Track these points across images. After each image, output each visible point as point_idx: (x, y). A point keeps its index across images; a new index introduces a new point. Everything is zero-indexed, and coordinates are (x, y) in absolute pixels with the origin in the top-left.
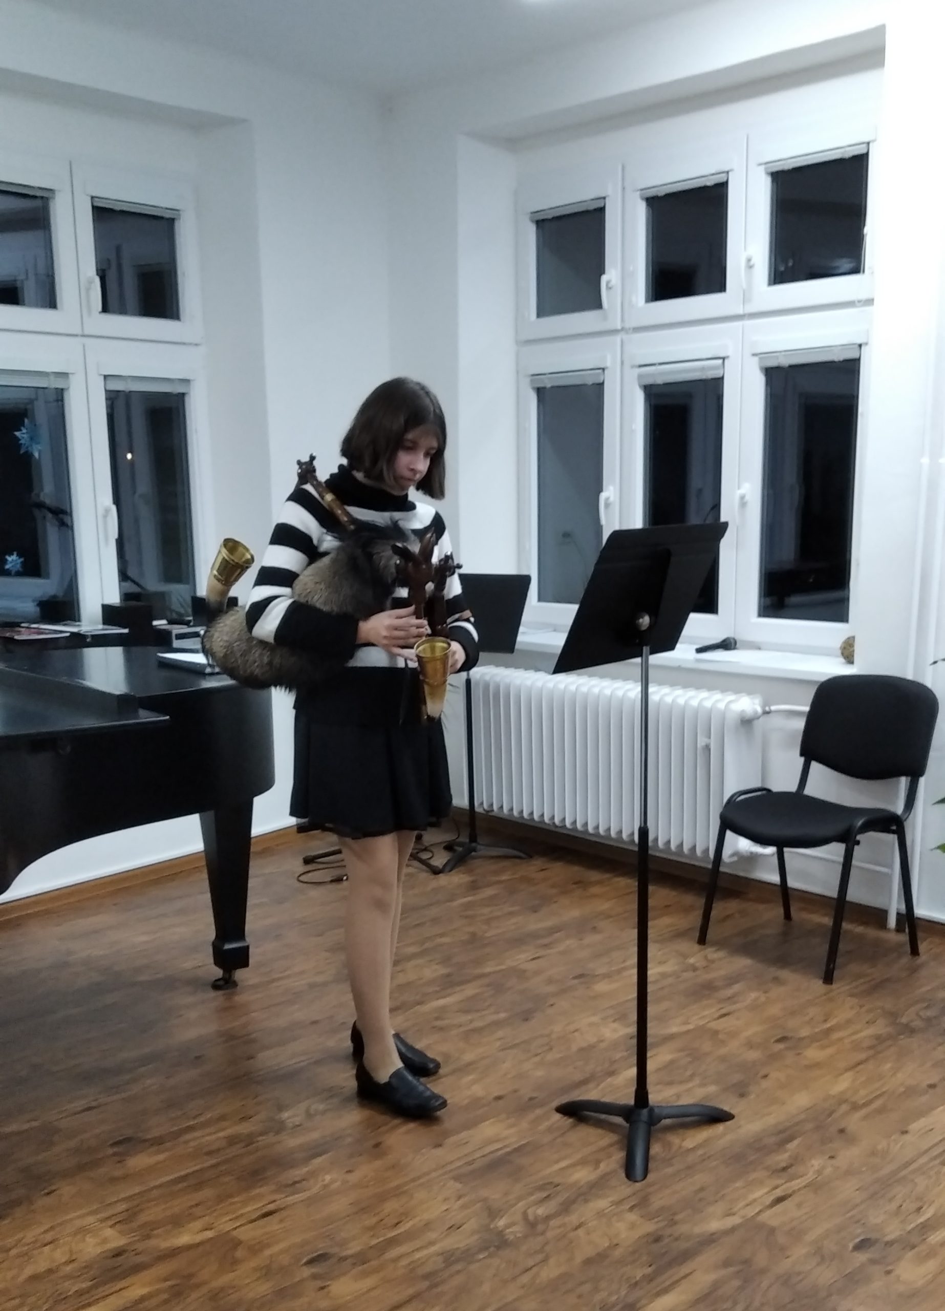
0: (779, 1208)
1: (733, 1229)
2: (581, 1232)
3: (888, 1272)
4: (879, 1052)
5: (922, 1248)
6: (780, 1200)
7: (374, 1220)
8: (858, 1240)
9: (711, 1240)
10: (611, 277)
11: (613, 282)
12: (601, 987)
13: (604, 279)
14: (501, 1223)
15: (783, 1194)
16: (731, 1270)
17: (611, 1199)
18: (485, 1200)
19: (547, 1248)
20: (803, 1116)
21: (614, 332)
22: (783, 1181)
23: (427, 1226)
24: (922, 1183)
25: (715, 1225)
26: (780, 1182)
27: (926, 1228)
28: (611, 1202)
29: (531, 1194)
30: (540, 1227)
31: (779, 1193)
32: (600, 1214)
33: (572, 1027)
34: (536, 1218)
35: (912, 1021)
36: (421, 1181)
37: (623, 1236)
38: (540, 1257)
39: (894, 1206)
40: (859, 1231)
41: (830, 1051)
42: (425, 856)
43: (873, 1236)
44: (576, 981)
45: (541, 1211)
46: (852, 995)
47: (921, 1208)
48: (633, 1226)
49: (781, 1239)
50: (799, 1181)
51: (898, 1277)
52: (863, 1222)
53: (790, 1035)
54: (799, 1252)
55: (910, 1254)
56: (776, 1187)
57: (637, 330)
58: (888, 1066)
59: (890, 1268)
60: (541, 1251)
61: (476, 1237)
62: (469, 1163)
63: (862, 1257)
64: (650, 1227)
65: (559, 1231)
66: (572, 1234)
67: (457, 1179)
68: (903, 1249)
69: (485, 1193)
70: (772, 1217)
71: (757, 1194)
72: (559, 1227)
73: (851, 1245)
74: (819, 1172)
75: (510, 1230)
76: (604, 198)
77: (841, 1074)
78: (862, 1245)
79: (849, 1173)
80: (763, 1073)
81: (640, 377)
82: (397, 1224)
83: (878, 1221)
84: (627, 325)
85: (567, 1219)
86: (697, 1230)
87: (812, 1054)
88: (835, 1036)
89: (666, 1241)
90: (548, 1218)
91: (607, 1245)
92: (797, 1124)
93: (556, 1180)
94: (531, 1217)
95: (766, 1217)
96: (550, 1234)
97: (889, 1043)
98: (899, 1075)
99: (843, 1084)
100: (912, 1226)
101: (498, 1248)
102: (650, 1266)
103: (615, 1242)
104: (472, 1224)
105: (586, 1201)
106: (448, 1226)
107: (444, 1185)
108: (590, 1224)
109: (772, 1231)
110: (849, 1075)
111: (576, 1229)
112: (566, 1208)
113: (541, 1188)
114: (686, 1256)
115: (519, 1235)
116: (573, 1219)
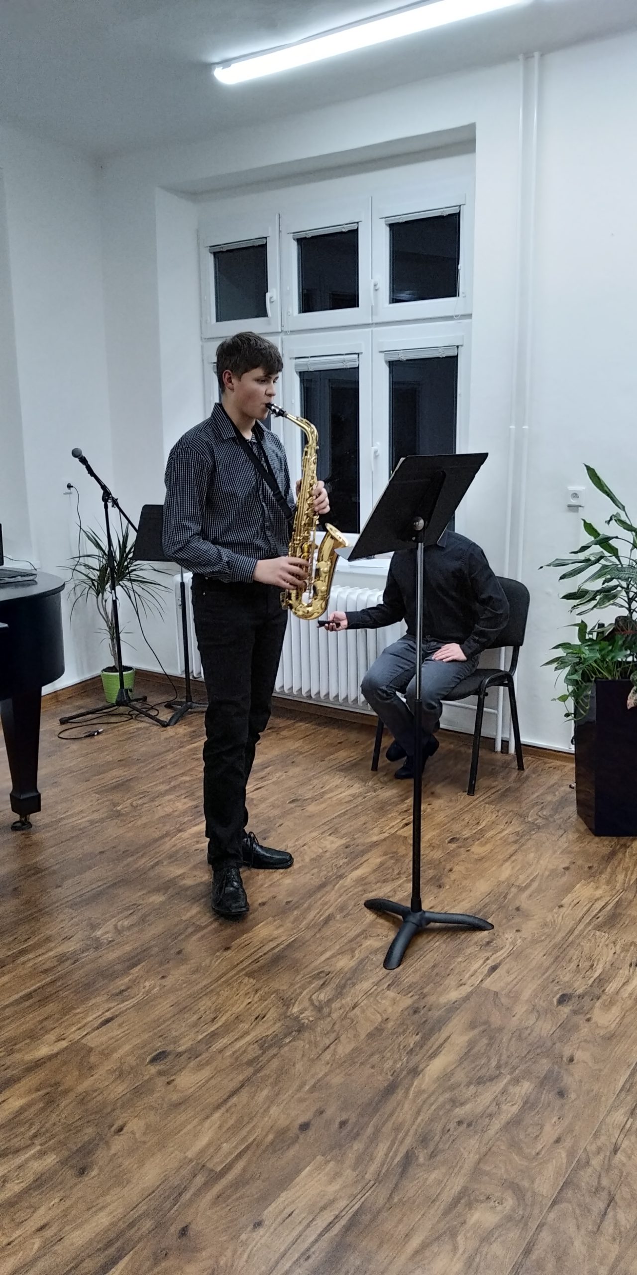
0: (495, 975)
1: (467, 998)
2: (357, 1011)
3: (588, 1020)
4: (523, 845)
5: (604, 997)
6: (494, 969)
7: (195, 1017)
8: (558, 996)
9: (453, 1008)
10: (272, 294)
11: (274, 298)
12: (312, 808)
13: (268, 295)
14: (295, 1010)
15: (494, 964)
16: (476, 1031)
17: (371, 981)
18: (276, 991)
19: (336, 1027)
20: (487, 900)
21: (277, 333)
22: (491, 954)
23: (238, 1018)
24: (587, 946)
25: (454, 995)
26: (489, 954)
27: (601, 981)
28: (373, 983)
29: (310, 983)
30: (326, 1010)
31: (490, 963)
32: (367, 994)
33: (300, 842)
34: (320, 1002)
35: (537, 820)
36: (223, 980)
37: (390, 1010)
38: (333, 1036)
39: (573, 966)
40: (556, 988)
41: (489, 847)
42: (153, 713)
43: (568, 991)
44: (292, 805)
45: (323, 996)
46: (490, 803)
47: (592, 966)
48: (394, 1002)
49: (504, 1000)
50: (502, 952)
51: (596, 1023)
52: (556, 981)
53: (458, 836)
54: (520, 1010)
55: (598, 1004)
56: (488, 959)
57: (292, 332)
58: (532, 855)
59: (588, 1016)
60: (332, 1030)
61: (278, 1024)
62: (257, 961)
63: (566, 1010)
64: (407, 1001)
65: (342, 1011)
66: (351, 1014)
67: (250, 975)
68: (592, 1000)
69: (275, 985)
70: (493, 983)
71: (476, 966)
72: (340, 1009)
73: (555, 1000)
74: (513, 943)
75: (303, 1015)
76: (266, 238)
77: (502, 865)
78: (564, 999)
79: (535, 942)
80: (448, 868)
81: (296, 366)
82: (215, 1018)
83: (566, 979)
84: (285, 329)
85: (343, 1002)
86: (443, 1000)
87: (477, 850)
88: (489, 834)
89: (422, 1012)
90: (330, 1001)
91: (380, 1020)
92: (485, 907)
93: (327, 969)
94: (316, 1003)
95: (487, 983)
96: (335, 1016)
97: (526, 837)
98: (541, 862)
99: (506, 872)
100: (592, 980)
101: (299, 1031)
102: (417, 1034)
103: (385, 1017)
104: (272, 1014)
105: (354, 985)
106: (253, 1018)
107: (241, 982)
108: (362, 1004)
109: (496, 994)
110: (507, 864)
111: (354, 1008)
112: (340, 991)
113: (317, 976)
114: (441, 1022)
115: (311, 1019)
116: (348, 1000)
